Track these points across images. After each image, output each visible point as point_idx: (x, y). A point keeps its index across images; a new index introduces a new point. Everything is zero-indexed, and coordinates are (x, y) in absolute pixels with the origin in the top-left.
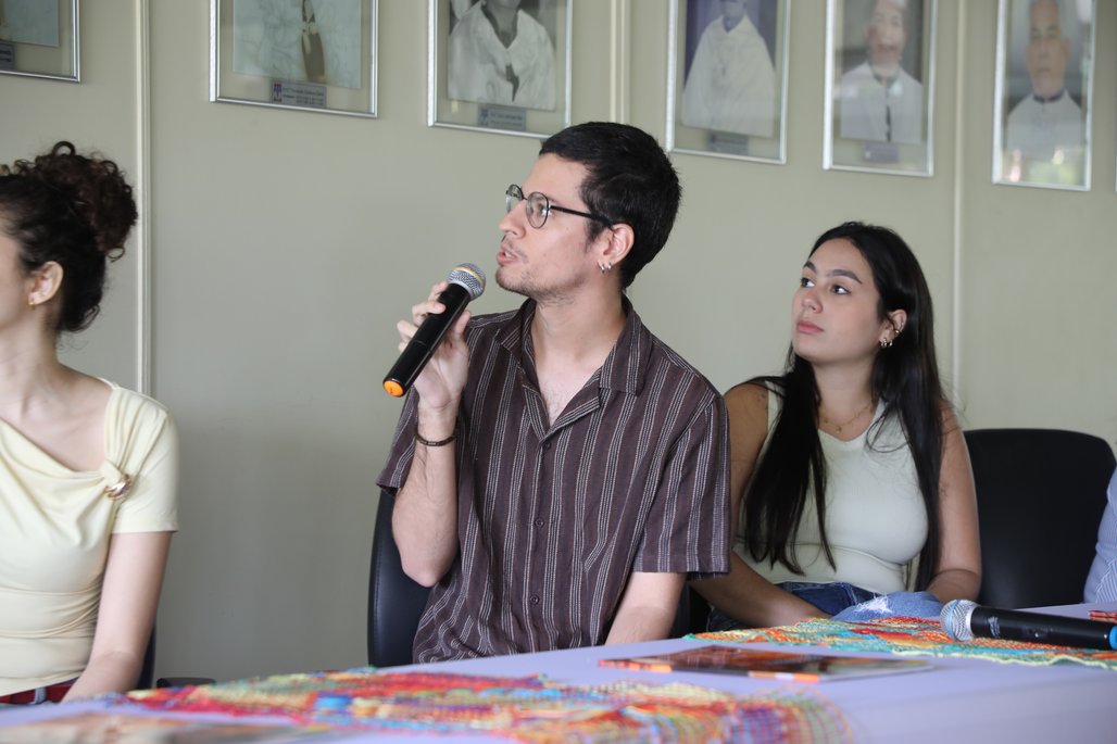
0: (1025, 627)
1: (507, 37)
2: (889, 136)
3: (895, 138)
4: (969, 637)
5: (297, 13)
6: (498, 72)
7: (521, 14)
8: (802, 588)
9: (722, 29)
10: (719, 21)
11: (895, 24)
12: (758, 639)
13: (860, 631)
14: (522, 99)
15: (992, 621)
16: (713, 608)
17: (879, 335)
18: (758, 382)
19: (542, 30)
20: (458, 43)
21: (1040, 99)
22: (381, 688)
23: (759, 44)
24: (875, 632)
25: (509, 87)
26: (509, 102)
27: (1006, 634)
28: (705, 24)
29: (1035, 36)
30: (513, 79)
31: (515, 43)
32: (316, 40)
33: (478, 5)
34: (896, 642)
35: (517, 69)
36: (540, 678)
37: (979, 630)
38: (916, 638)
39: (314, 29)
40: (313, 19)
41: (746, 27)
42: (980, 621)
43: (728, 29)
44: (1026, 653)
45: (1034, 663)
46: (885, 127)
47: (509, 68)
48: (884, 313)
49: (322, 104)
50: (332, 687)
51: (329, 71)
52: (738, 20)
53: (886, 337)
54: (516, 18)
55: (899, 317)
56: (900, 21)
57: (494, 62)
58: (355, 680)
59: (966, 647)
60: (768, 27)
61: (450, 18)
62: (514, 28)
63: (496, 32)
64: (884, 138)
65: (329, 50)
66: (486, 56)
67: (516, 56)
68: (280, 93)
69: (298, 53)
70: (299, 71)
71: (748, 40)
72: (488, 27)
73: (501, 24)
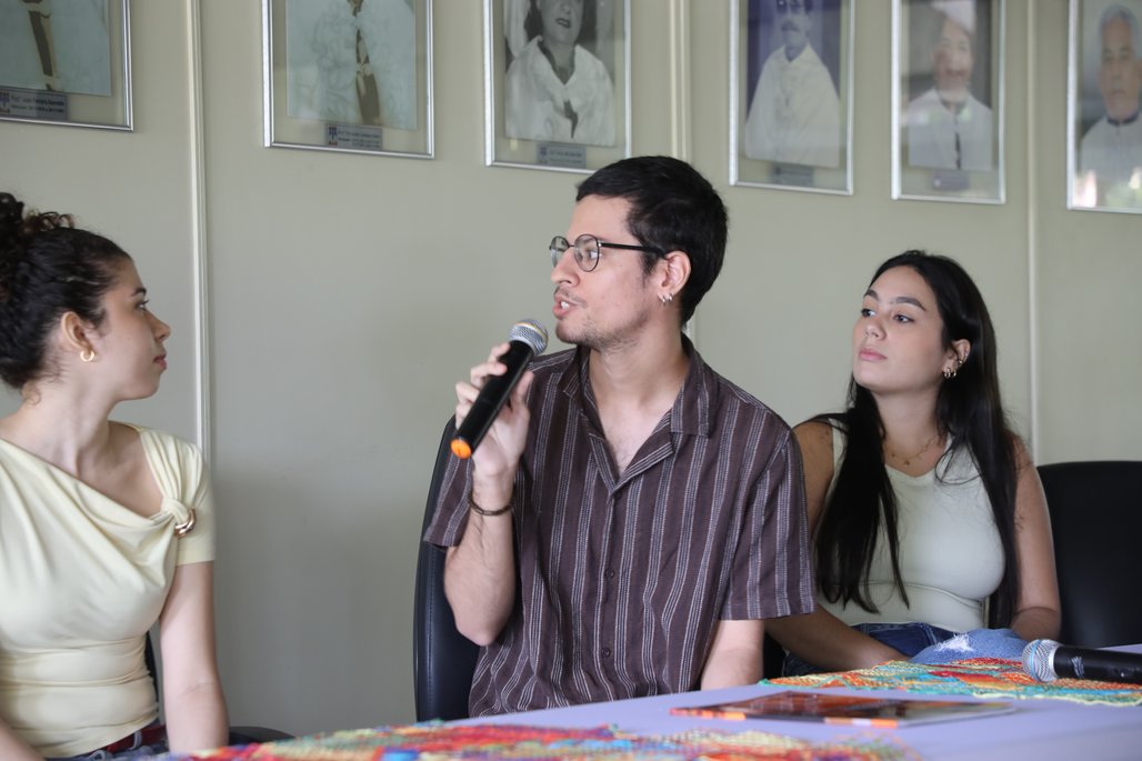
0: (1111, 666)
1: (564, 73)
2: (959, 163)
3: (965, 166)
4: (1052, 678)
5: (350, 55)
6: (556, 109)
7: (577, 48)
8: (879, 630)
9: (786, 61)
10: (782, 50)
11: (962, 49)
12: (835, 684)
13: (939, 674)
14: (581, 135)
15: (1076, 661)
16: (787, 653)
17: (943, 364)
18: (821, 420)
19: (600, 63)
20: (516, 82)
21: (1114, 122)
22: (448, 742)
23: (822, 73)
24: (956, 674)
25: (568, 123)
26: (568, 139)
27: (1091, 674)
28: (767, 55)
29: (1107, 58)
30: (571, 115)
31: (573, 79)
32: (370, 81)
33: (535, 41)
34: (976, 685)
35: (576, 104)
36: (611, 729)
37: (1063, 671)
38: (997, 680)
39: (368, 71)
40: (367, 60)
41: (809, 57)
42: (1063, 661)
43: (790, 59)
44: (1112, 694)
45: (1120, 704)
46: (955, 155)
47: (568, 105)
48: (948, 342)
49: (378, 147)
50: (398, 742)
51: (385, 112)
52: (800, 49)
53: (949, 367)
54: (573, 53)
55: (963, 347)
56: (967, 46)
57: (552, 99)
58: (422, 734)
59: (1050, 688)
60: (832, 56)
61: (505, 56)
62: (572, 65)
63: (554, 68)
64: (954, 166)
65: (385, 92)
66: (543, 93)
67: (574, 92)
68: (335, 137)
69: (353, 96)
70: (354, 115)
71: (811, 69)
72: (545, 65)
73: (558, 61)
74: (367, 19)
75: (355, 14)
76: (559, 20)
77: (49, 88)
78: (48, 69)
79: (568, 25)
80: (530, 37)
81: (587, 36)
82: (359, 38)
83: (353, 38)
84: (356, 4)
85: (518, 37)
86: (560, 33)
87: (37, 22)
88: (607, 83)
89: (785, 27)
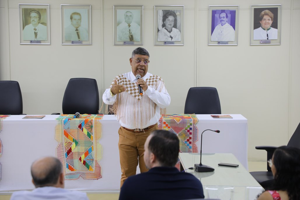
1: (170, 32)
2: (268, 39)
5: (128, 32)
6: (168, 37)
7: (173, 28)
9: (221, 26)
11: (269, 20)
14: (173, 40)
19: (178, 30)
23: (231, 27)
25: (171, 39)
26: (171, 41)
28: (217, 25)
30: (172, 38)
32: (132, 36)
33: (164, 28)
35: (172, 36)
39: (131, 34)
40: (131, 33)
43: (222, 25)
46: (267, 37)
49: (133, 44)
51: (134, 39)
52: (225, 24)
54: (172, 29)
57: (167, 35)
60: (233, 24)
62: (172, 30)
63: (168, 31)
64: (267, 39)
65: (134, 37)
66: (165, 35)
67: (172, 34)
68: (125, 43)
69: (128, 38)
70: (129, 40)
71: (228, 26)
72: (166, 31)
73: (169, 30)
74: (131, 28)
75: (129, 27)
76: (169, 25)
77: (79, 40)
78: (79, 38)
79: (171, 25)
80: (163, 27)
81: (175, 26)
82: (130, 30)
83: (129, 30)
84: (129, 26)
85: (160, 28)
86: (169, 26)
87: (78, 33)
88: (179, 32)
89: (221, 21)
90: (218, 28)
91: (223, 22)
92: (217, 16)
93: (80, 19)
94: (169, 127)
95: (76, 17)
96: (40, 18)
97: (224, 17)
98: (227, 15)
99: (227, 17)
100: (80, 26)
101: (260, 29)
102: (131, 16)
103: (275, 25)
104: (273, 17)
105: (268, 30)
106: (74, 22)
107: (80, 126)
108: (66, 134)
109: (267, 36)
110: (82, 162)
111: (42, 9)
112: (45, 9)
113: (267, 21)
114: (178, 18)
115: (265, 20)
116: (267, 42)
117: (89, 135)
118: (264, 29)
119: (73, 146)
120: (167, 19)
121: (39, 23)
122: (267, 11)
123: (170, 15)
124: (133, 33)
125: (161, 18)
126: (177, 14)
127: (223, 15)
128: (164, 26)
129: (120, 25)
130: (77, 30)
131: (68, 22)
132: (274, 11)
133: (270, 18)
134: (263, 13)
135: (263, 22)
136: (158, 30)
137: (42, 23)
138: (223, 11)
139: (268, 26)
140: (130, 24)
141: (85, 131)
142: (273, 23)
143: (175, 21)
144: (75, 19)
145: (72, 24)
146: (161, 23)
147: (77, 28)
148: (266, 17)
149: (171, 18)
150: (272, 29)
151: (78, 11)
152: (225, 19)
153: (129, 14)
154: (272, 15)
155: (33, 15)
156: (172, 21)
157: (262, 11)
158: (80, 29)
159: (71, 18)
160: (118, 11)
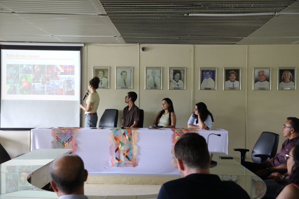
1: (177, 82)
14: (179, 87)
19: (182, 81)
20: (171, 83)
23: (212, 80)
32: (155, 84)
35: (178, 84)
43: (207, 79)
51: (157, 86)
60: (214, 78)
61: (170, 81)
62: (178, 81)
65: (157, 85)
66: (175, 84)
67: (178, 83)
68: (152, 88)
69: (153, 85)
70: (154, 87)
71: (210, 79)
72: (175, 81)
73: (177, 81)
77: (125, 87)
78: (125, 85)
79: (178, 78)
81: (180, 79)
82: (154, 81)
84: (154, 79)
85: (172, 80)
86: (177, 79)
87: (125, 82)
88: (183, 82)
89: (207, 76)
90: (205, 80)
91: (208, 77)
92: (204, 73)
93: (126, 75)
94: (179, 135)
95: (124, 73)
96: (104, 74)
97: (208, 74)
98: (210, 73)
99: (210, 74)
100: (126, 78)
101: (229, 81)
102: (155, 73)
103: (237, 79)
104: (236, 74)
105: (234, 82)
106: (123, 76)
107: (124, 134)
108: (116, 139)
109: (233, 85)
110: (125, 156)
111: (105, 69)
112: (107, 69)
113: (233, 77)
114: (182, 75)
115: (232, 76)
116: (233, 88)
117: (130, 139)
118: (231, 81)
119: (120, 146)
120: (175, 75)
121: (103, 77)
122: (233, 71)
123: (178, 72)
124: (156, 82)
125: (172, 74)
126: (182, 72)
127: (208, 73)
128: (174, 79)
129: (149, 78)
130: (124, 81)
131: (119, 76)
132: (237, 71)
133: (235, 75)
134: (230, 72)
135: (231, 77)
136: (171, 81)
137: (105, 77)
138: (208, 71)
139: (234, 80)
140: (155, 78)
141: (127, 137)
142: (236, 78)
143: (180, 76)
144: (123, 75)
145: (122, 77)
146: (172, 77)
147: (124, 80)
148: (232, 75)
149: (178, 74)
150: (236, 81)
151: (125, 70)
152: (209, 75)
153: (154, 72)
154: (236, 73)
155: (100, 72)
156: (179, 76)
157: (230, 71)
158: (126, 80)
159: (121, 74)
160: (148, 70)
